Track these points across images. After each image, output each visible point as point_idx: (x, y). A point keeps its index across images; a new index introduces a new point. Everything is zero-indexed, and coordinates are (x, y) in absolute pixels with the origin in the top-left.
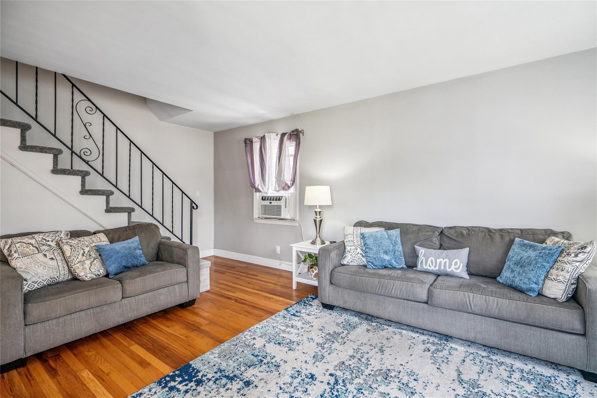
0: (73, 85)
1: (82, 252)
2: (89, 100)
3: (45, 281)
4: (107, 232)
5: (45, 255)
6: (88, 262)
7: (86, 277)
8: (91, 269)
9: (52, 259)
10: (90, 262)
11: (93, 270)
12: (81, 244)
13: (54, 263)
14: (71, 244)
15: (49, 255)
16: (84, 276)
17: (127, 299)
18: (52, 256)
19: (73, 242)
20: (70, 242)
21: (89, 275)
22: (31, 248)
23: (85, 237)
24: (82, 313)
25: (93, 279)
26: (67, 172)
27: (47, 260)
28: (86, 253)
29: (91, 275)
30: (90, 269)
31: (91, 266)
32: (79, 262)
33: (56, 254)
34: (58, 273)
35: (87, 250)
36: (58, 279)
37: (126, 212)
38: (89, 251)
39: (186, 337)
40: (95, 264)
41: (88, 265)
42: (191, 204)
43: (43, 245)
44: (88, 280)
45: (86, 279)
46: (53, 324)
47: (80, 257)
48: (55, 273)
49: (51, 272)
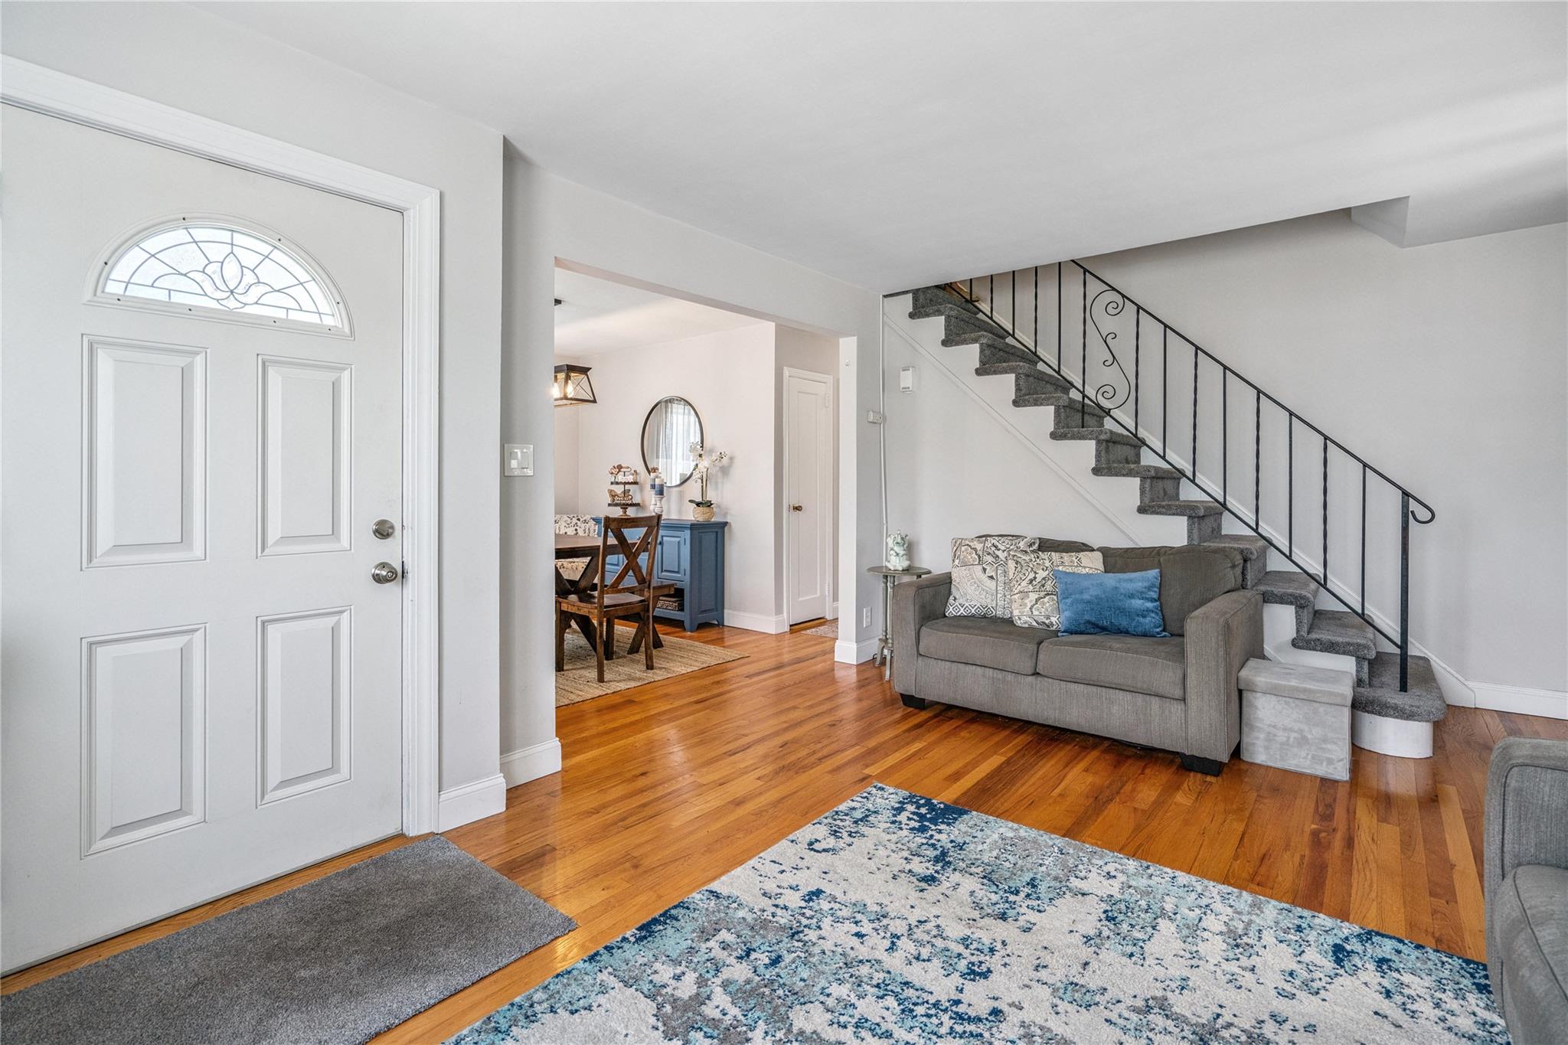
0: (1085, 271)
1: (1032, 576)
2: (1114, 289)
3: (973, 608)
4: (1106, 552)
5: (985, 570)
6: (1033, 596)
7: (1020, 619)
8: (1033, 610)
9: (991, 577)
10: (1037, 596)
11: (1036, 613)
12: (1035, 564)
13: (992, 584)
14: (1019, 560)
15: (990, 572)
16: (1017, 618)
17: (1046, 679)
18: (993, 574)
19: (1024, 557)
20: (1019, 555)
21: (1024, 618)
22: (974, 555)
23: (1053, 554)
24: (979, 670)
25: (1031, 628)
26: (1069, 435)
27: (984, 577)
28: (1038, 580)
29: (1028, 619)
30: (1031, 609)
31: (1034, 605)
32: (1020, 592)
33: (999, 572)
34: (995, 602)
35: (1041, 574)
36: (994, 612)
37: (1183, 515)
38: (1044, 579)
40: (1044, 604)
41: (1031, 601)
42: (1405, 506)
43: (989, 554)
44: (1020, 625)
45: (1019, 623)
47: (1024, 584)
48: (989, 601)
49: (983, 597)
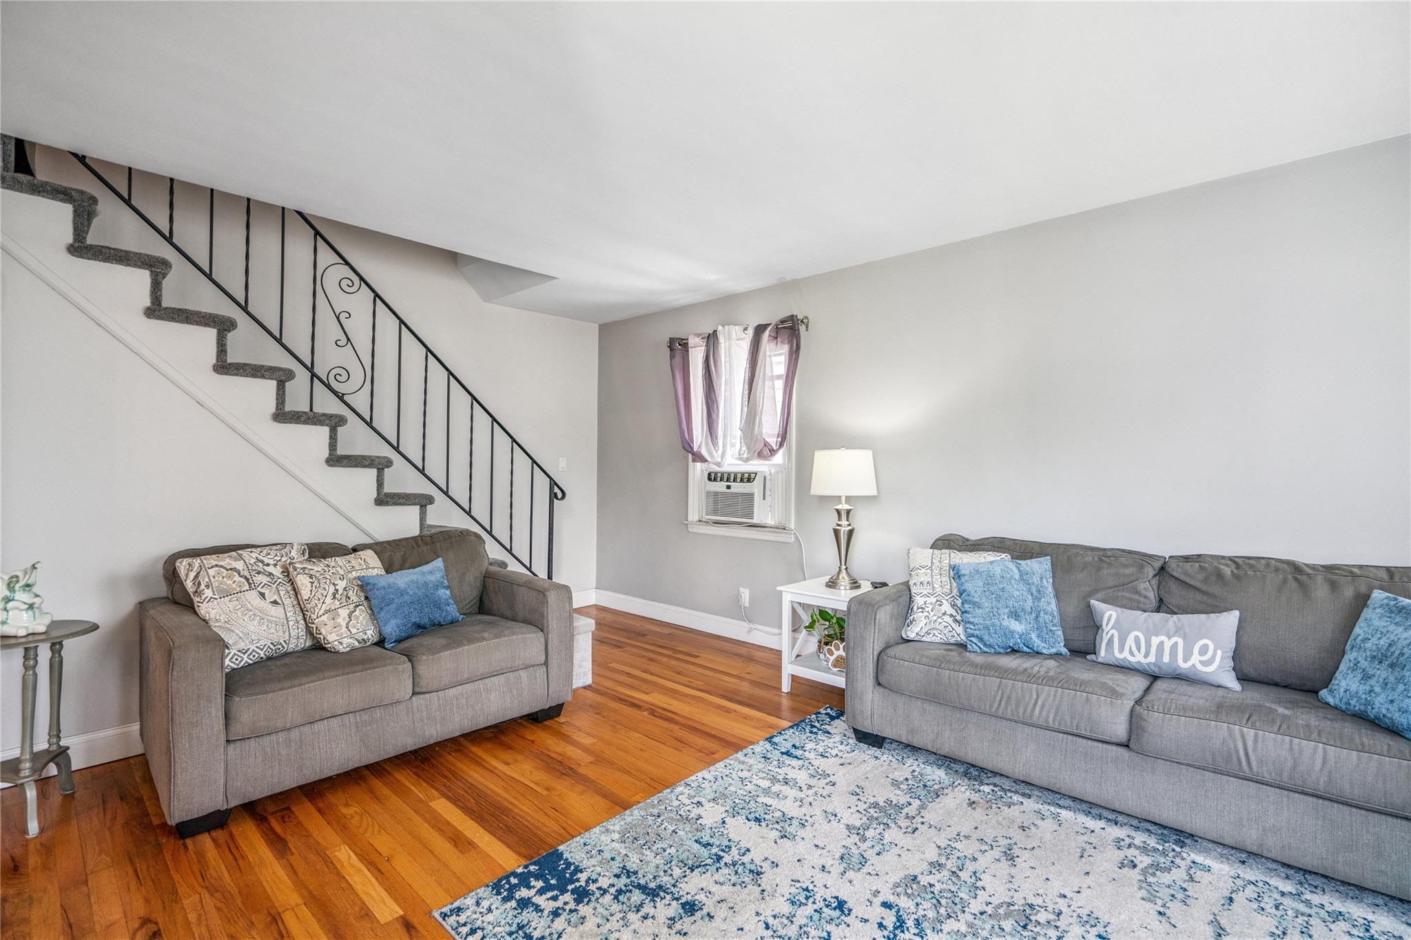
0: (317, 233)
1: (332, 589)
2: (347, 263)
3: (262, 650)
4: (381, 548)
5: (262, 595)
6: (344, 613)
7: (341, 643)
8: (350, 628)
9: (275, 602)
10: (348, 611)
11: (354, 631)
12: (330, 573)
13: (277, 612)
14: (311, 572)
15: (271, 596)
16: (336, 643)
17: (421, 696)
18: (276, 597)
19: (316, 569)
20: (310, 567)
21: (346, 641)
22: (237, 578)
23: (337, 558)
24: (334, 722)
25: (354, 650)
26: (303, 419)
27: (265, 605)
28: (340, 592)
29: (350, 640)
30: (347, 627)
31: (349, 622)
32: (327, 612)
33: (282, 593)
34: (287, 633)
35: (341, 585)
36: (286, 647)
37: (415, 504)
38: (345, 589)
39: (547, 789)
40: (357, 618)
41: (344, 619)
42: (551, 489)
43: (259, 573)
44: (344, 651)
45: (341, 648)
46: (278, 743)
47: (329, 600)
48: (281, 634)
49: (273, 631)
